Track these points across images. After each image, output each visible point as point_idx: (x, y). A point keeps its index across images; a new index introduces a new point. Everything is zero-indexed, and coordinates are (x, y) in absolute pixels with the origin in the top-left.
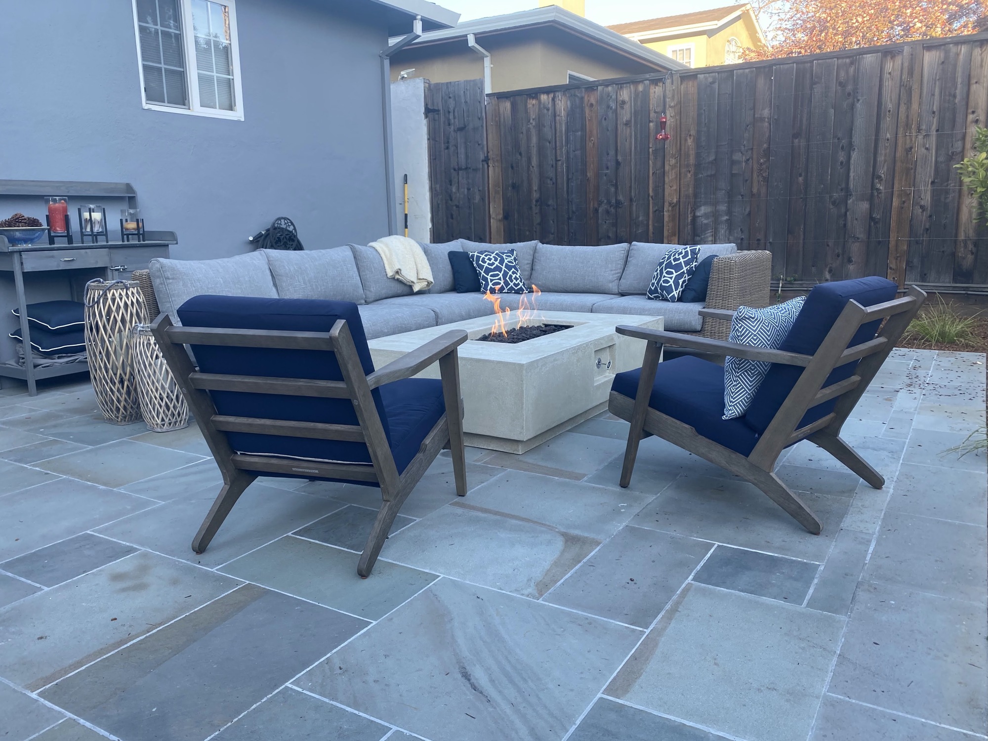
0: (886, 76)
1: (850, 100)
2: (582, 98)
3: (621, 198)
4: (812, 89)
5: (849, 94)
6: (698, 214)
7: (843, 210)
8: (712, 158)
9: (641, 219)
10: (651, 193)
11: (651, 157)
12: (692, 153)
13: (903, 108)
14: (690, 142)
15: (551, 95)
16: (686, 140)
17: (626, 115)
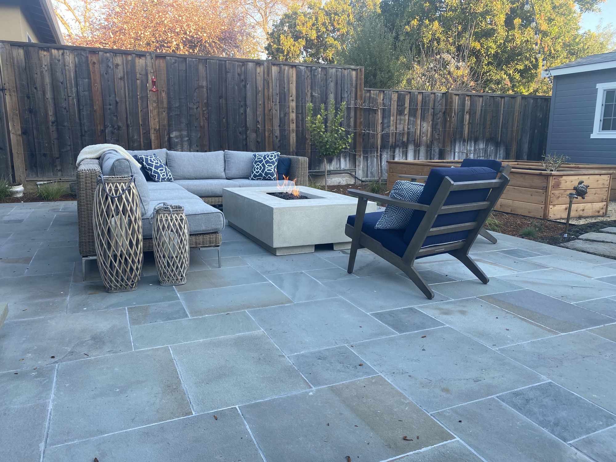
0: (257, 74)
1: (243, 83)
2: (87, 57)
3: (120, 124)
4: (226, 75)
5: (243, 80)
6: (172, 136)
7: (245, 137)
8: (177, 105)
9: (135, 137)
10: (141, 123)
11: (139, 101)
12: (165, 101)
13: (266, 91)
14: (164, 94)
15: (61, 52)
16: (161, 93)
17: (120, 72)
